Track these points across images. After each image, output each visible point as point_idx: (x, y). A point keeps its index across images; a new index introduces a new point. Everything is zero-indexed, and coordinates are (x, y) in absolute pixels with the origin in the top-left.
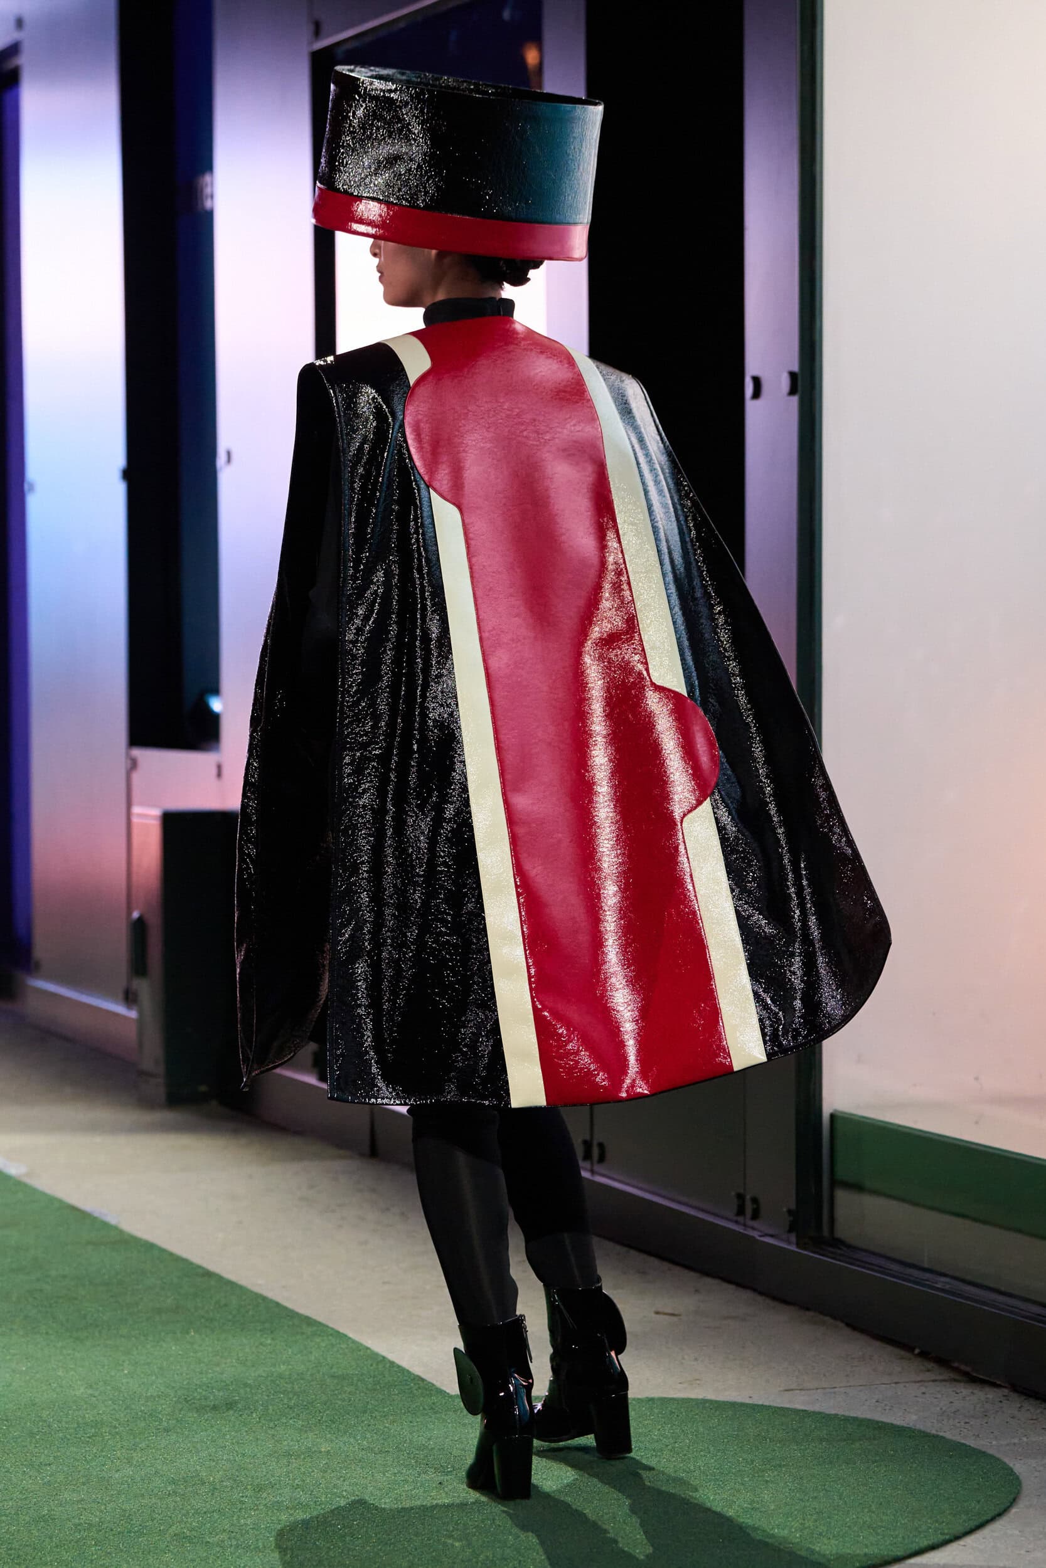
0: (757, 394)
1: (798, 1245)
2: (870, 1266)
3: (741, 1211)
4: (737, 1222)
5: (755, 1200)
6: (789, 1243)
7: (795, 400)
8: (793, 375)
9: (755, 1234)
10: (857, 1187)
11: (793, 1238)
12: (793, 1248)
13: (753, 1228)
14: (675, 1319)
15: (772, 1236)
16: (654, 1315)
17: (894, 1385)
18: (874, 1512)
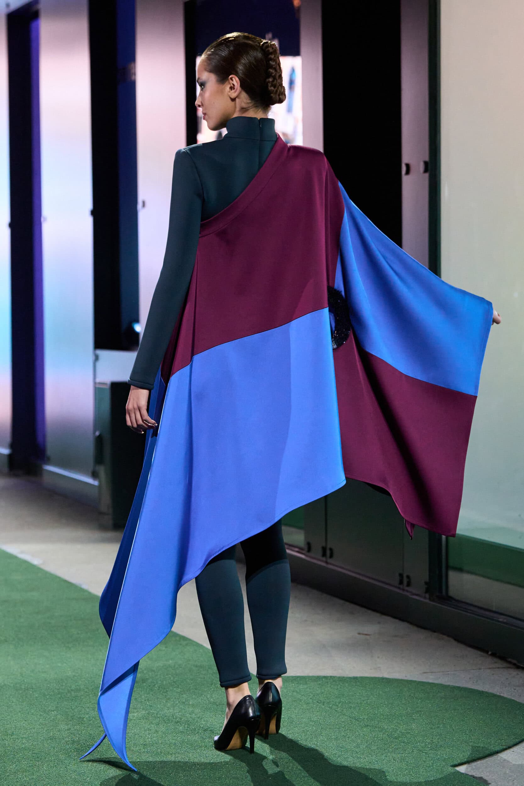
0: (408, 172)
1: (430, 599)
2: (465, 610)
3: (401, 582)
4: (399, 588)
5: (408, 577)
6: (425, 598)
7: (427, 175)
8: (426, 163)
9: (408, 594)
10: (460, 570)
11: (427, 596)
12: (427, 601)
13: (407, 591)
14: (368, 637)
15: (417, 595)
16: (356, 635)
17: (478, 670)
18: (468, 735)
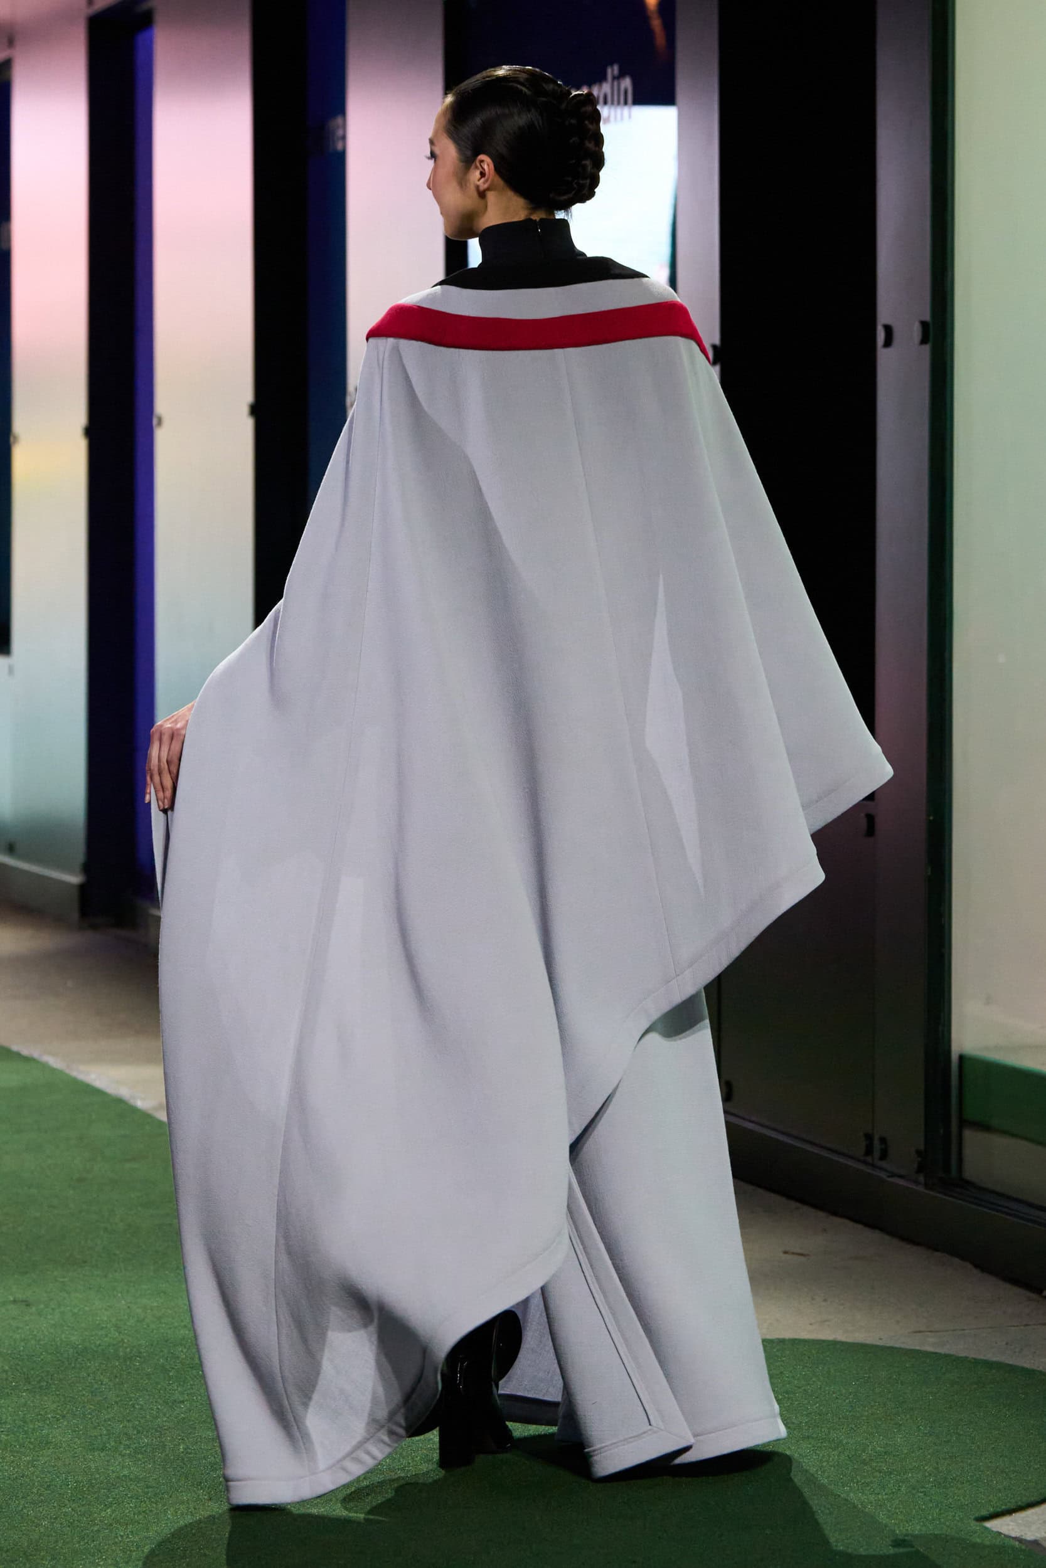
0: (888, 343)
1: (926, 1186)
2: (1000, 1208)
3: (869, 1151)
4: (865, 1163)
5: (883, 1140)
6: (917, 1182)
7: (927, 349)
8: (924, 324)
9: (883, 1175)
10: (984, 1127)
11: (921, 1179)
12: (921, 1189)
13: (881, 1169)
14: (802, 1259)
15: (901, 1177)
16: (781, 1254)
17: (1022, 1327)
18: (1006, 1456)
